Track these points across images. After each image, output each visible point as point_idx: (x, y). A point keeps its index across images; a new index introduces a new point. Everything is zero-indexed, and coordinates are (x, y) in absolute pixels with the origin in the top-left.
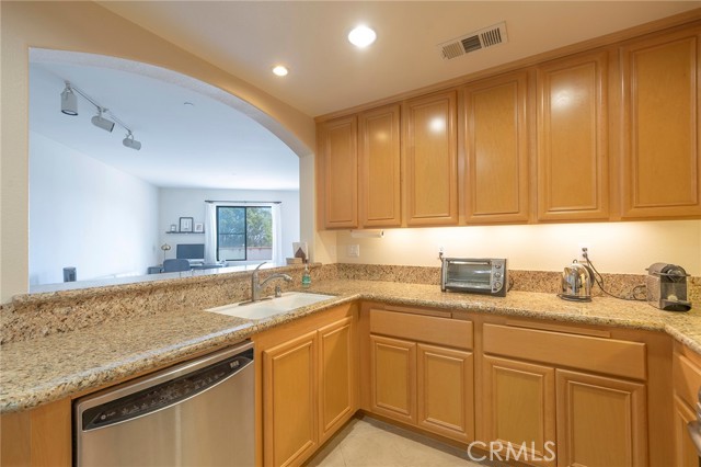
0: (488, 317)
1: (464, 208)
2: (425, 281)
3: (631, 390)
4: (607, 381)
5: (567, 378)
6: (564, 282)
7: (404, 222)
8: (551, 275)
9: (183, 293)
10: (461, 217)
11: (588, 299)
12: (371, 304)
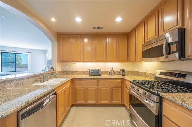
0: (100, 79)
1: (94, 58)
2: (85, 74)
3: (120, 88)
4: (117, 87)
5: (112, 88)
6: (110, 72)
7: (82, 61)
8: (107, 71)
9: (22, 81)
10: (94, 61)
11: (113, 75)
12: (75, 80)
